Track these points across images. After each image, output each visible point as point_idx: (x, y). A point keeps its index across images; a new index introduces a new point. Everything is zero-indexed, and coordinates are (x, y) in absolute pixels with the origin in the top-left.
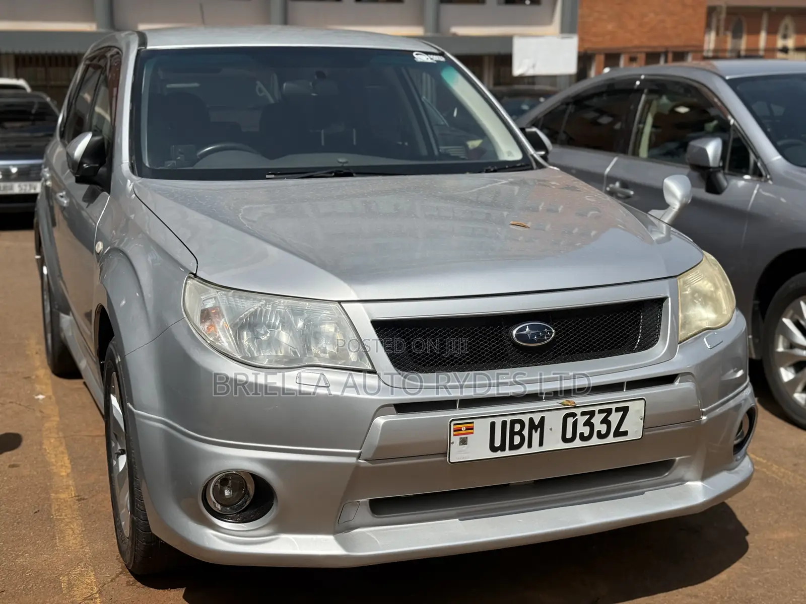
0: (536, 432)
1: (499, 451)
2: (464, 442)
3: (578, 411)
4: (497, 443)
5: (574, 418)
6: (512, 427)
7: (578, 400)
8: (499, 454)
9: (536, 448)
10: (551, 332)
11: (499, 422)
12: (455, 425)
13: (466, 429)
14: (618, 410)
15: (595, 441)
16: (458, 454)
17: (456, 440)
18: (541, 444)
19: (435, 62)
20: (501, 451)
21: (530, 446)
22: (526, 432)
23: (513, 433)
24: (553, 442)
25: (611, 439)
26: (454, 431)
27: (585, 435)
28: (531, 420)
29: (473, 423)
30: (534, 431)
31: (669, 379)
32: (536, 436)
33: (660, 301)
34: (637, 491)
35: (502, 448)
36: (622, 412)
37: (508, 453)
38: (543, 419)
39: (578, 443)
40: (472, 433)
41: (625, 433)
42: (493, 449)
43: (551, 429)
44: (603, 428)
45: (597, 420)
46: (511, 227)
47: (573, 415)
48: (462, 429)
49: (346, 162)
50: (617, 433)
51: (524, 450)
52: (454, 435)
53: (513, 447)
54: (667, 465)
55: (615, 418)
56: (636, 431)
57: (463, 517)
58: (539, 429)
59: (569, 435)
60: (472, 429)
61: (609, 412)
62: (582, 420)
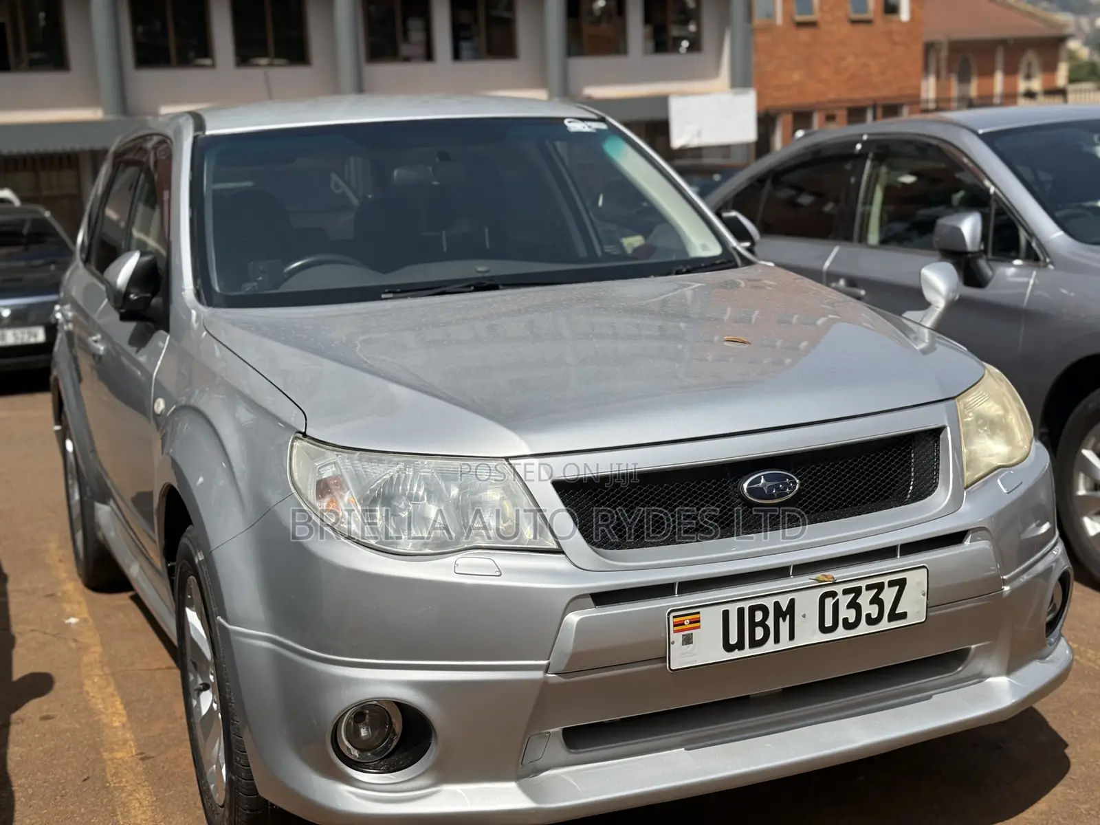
0: (784, 620)
1: (737, 650)
2: (688, 640)
3: (839, 589)
4: (733, 640)
5: (834, 598)
6: (752, 616)
7: (839, 574)
8: (737, 654)
9: (785, 644)
10: (795, 483)
11: (733, 610)
12: (674, 617)
14: (892, 584)
15: (863, 629)
16: (681, 657)
17: (677, 638)
18: (792, 637)
19: (594, 131)
20: (739, 650)
21: (777, 640)
22: (770, 622)
23: (753, 625)
24: (808, 634)
25: (885, 625)
26: (675, 626)
27: (850, 621)
28: (777, 604)
30: (781, 619)
31: (955, 538)
32: (784, 626)
33: (936, 433)
34: (922, 695)
35: (740, 646)
36: (898, 587)
37: (748, 652)
38: (792, 602)
39: (841, 633)
40: (699, 627)
41: (903, 616)
42: (728, 647)
43: (804, 616)
44: (874, 611)
45: (865, 598)
46: (726, 344)
47: (833, 594)
48: (685, 623)
49: (488, 271)
50: (893, 616)
51: (770, 647)
53: (754, 644)
54: (957, 657)
55: (888, 595)
56: (918, 612)
57: (690, 744)
58: (788, 617)
59: (829, 623)
61: (880, 587)
62: (844, 600)
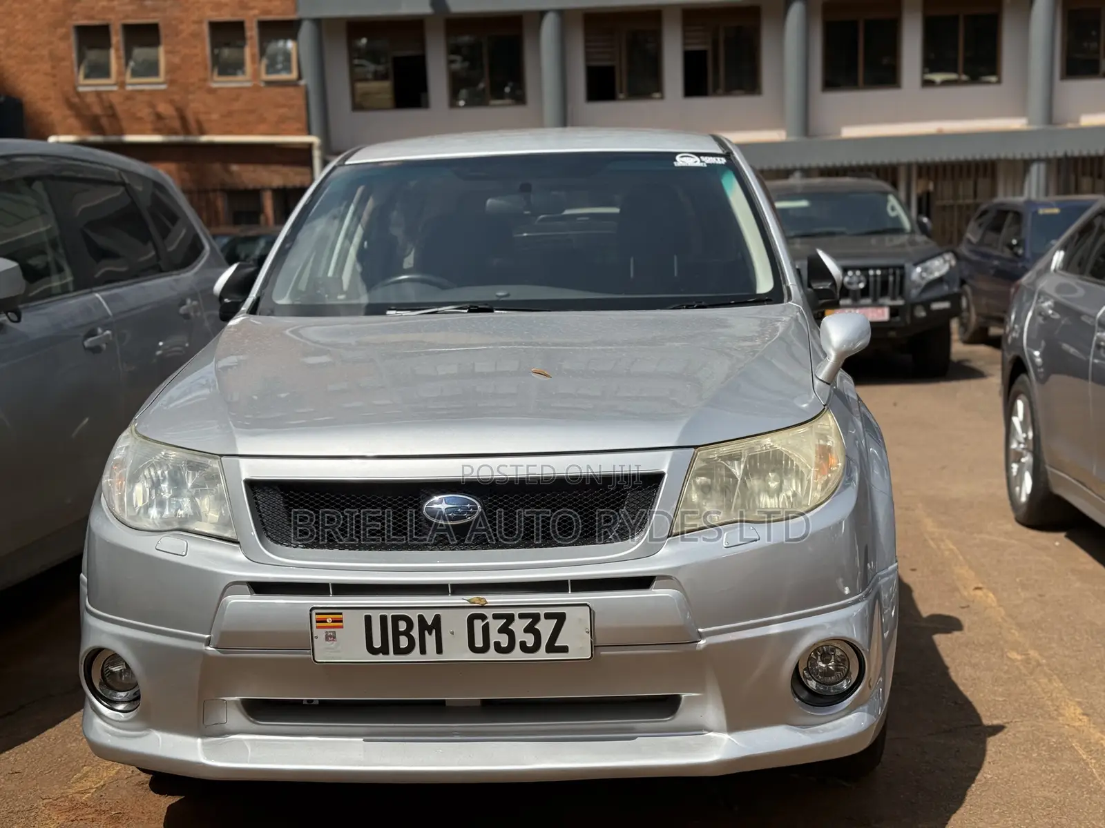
1: (381, 654)
2: (331, 637)
3: (489, 613)
4: (377, 644)
5: (483, 621)
8: (381, 658)
9: (432, 655)
10: (476, 508)
12: (317, 614)
13: (333, 622)
14: (548, 616)
15: (517, 655)
16: (325, 652)
17: (320, 634)
20: (383, 654)
21: (423, 651)
22: (415, 633)
23: (397, 634)
25: (542, 655)
26: (317, 622)
27: (502, 646)
28: (421, 618)
29: (341, 614)
35: (384, 650)
37: (392, 657)
39: (492, 655)
40: (342, 627)
41: (564, 649)
42: (371, 649)
43: (452, 633)
44: (530, 640)
45: (518, 626)
47: (483, 617)
48: (328, 621)
50: (551, 648)
51: (415, 656)
52: (318, 627)
53: (398, 651)
56: (581, 648)
58: (434, 631)
59: (479, 643)
60: (341, 621)
61: (536, 618)
62: (495, 625)
